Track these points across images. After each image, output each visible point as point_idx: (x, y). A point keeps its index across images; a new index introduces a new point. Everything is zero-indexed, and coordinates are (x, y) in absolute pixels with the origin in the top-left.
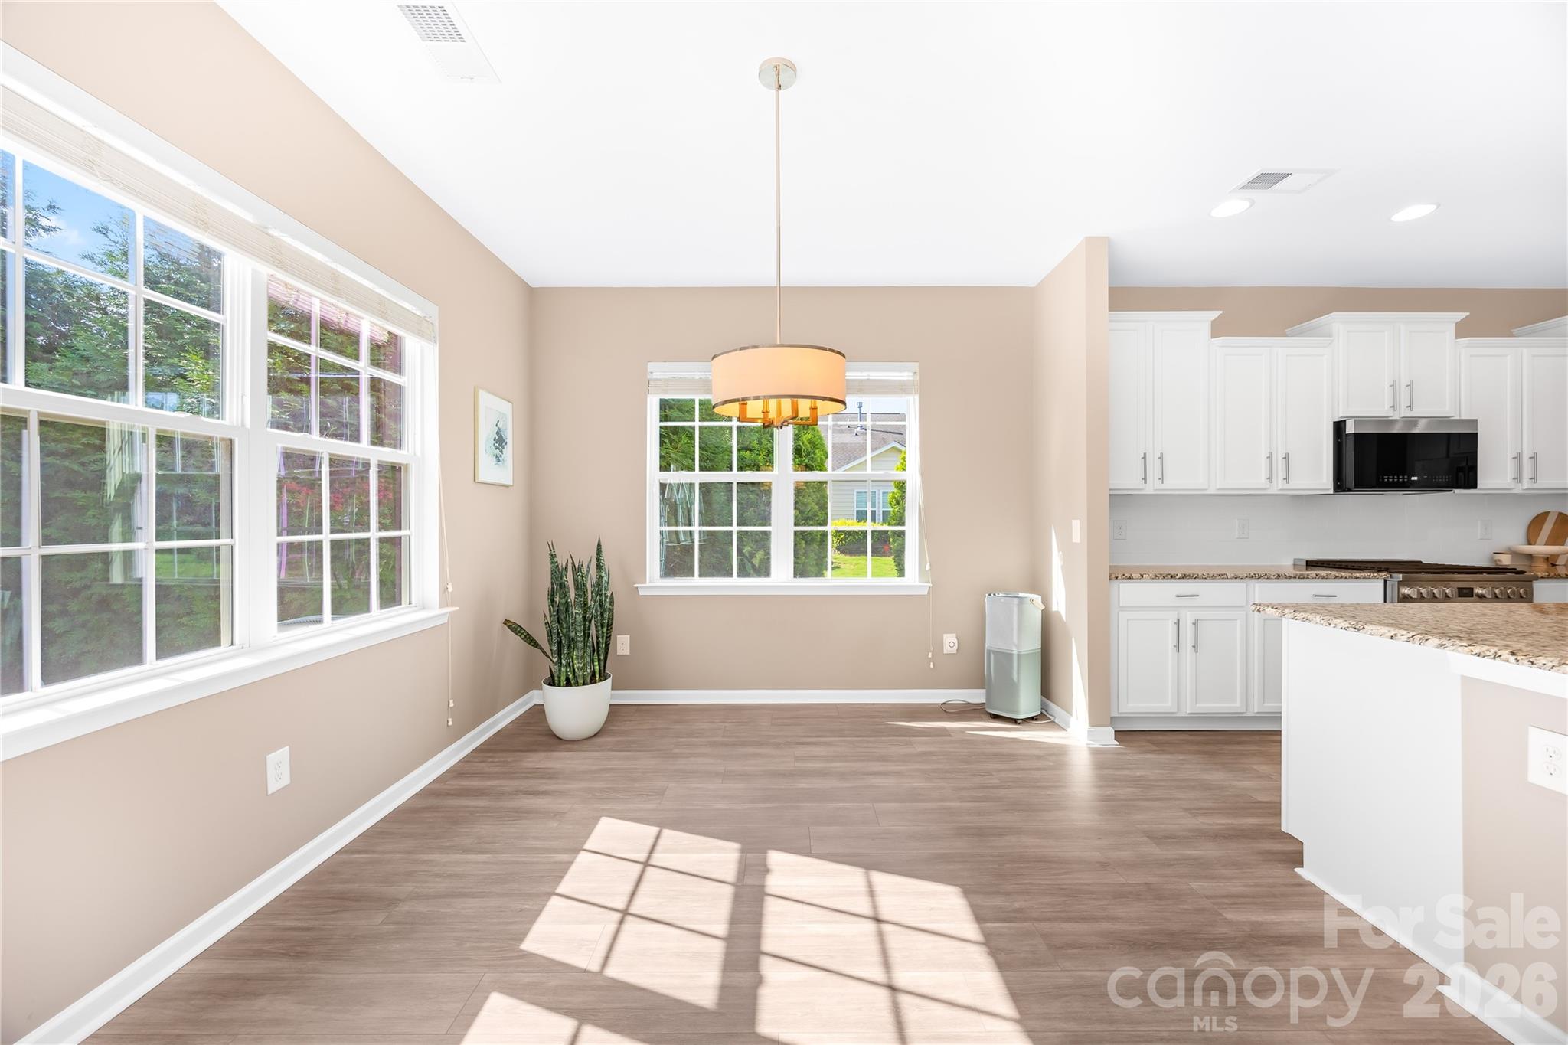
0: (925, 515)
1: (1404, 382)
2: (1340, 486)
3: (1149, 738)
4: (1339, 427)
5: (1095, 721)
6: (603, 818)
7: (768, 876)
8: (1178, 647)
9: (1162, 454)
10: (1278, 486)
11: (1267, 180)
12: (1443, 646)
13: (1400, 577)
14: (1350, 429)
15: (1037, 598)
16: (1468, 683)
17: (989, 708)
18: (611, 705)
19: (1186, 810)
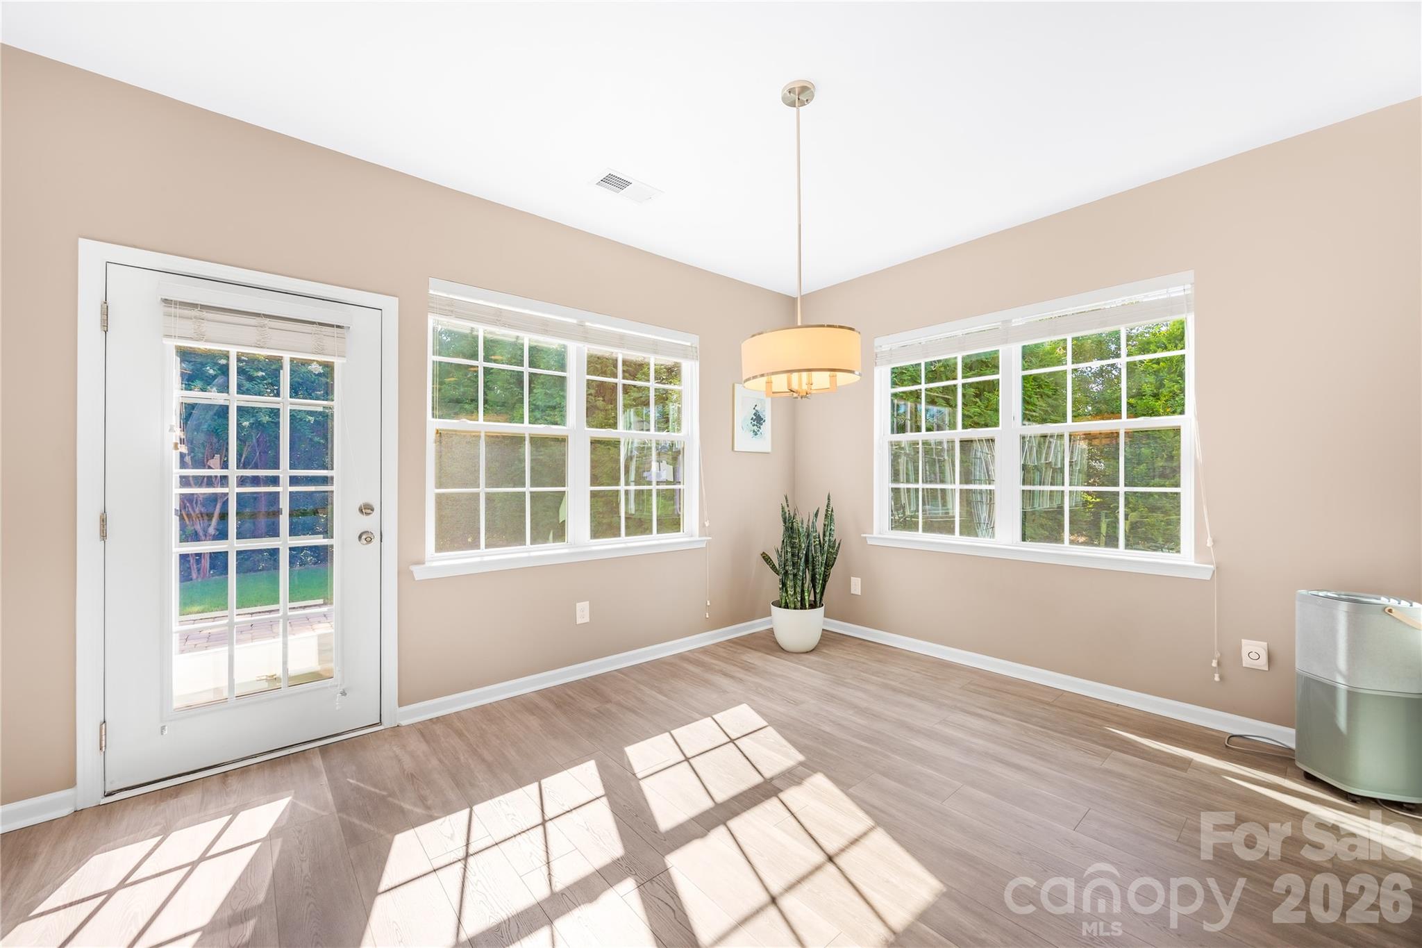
6: (745, 704)
7: (795, 787)
18: (823, 630)
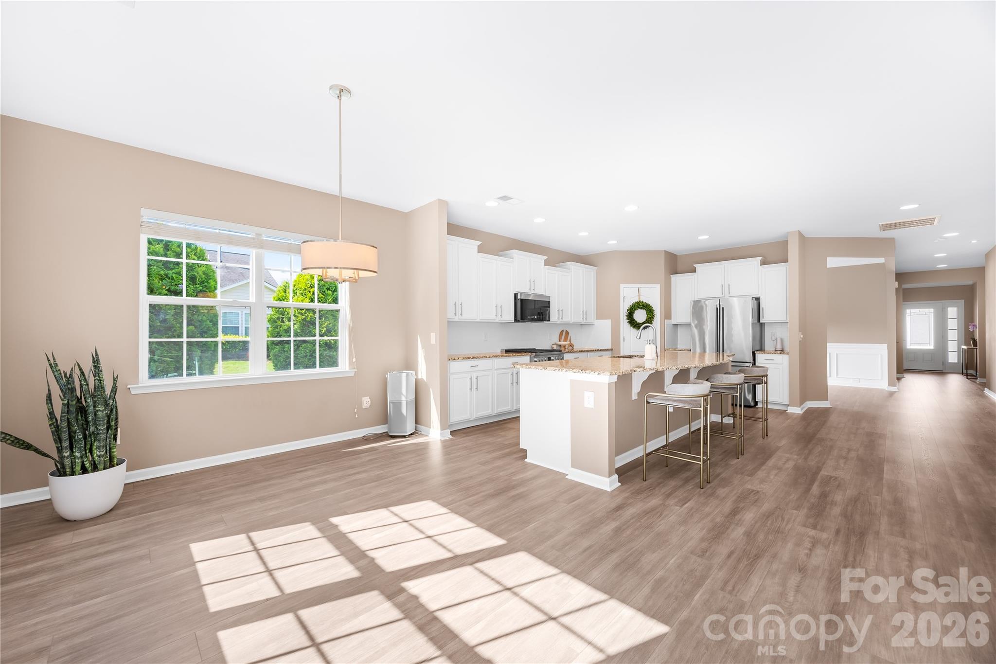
0: (353, 332)
1: (532, 281)
2: (516, 320)
3: (462, 432)
4: (516, 295)
5: (443, 428)
8: (471, 389)
9: (462, 303)
10: (498, 319)
11: (505, 198)
12: (567, 371)
13: (534, 354)
14: (519, 297)
15: (414, 373)
16: (572, 382)
17: (391, 433)
19: (487, 453)
